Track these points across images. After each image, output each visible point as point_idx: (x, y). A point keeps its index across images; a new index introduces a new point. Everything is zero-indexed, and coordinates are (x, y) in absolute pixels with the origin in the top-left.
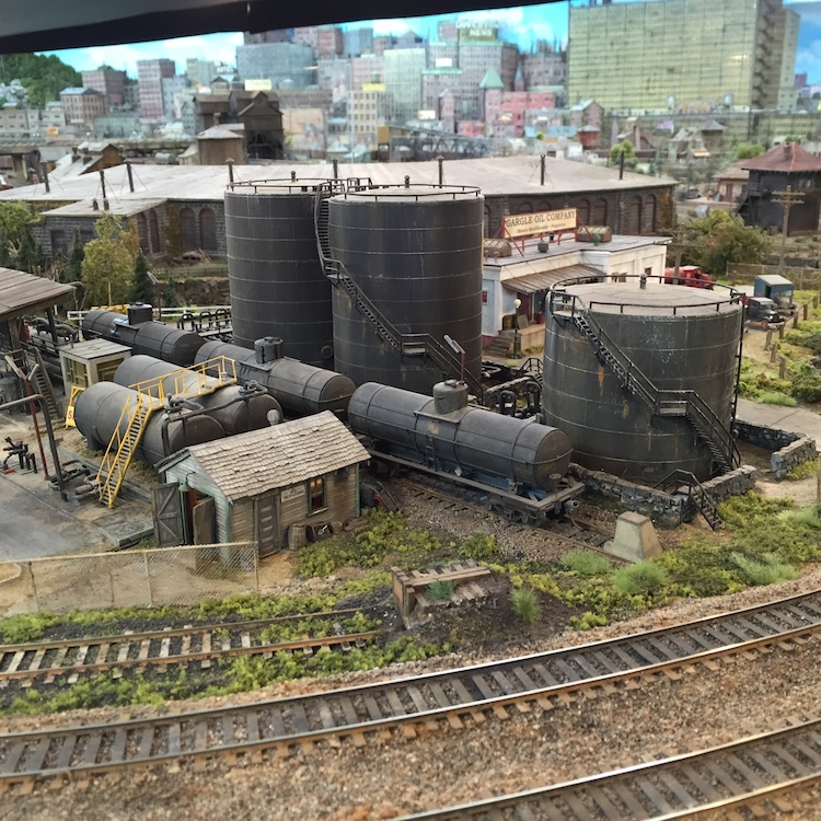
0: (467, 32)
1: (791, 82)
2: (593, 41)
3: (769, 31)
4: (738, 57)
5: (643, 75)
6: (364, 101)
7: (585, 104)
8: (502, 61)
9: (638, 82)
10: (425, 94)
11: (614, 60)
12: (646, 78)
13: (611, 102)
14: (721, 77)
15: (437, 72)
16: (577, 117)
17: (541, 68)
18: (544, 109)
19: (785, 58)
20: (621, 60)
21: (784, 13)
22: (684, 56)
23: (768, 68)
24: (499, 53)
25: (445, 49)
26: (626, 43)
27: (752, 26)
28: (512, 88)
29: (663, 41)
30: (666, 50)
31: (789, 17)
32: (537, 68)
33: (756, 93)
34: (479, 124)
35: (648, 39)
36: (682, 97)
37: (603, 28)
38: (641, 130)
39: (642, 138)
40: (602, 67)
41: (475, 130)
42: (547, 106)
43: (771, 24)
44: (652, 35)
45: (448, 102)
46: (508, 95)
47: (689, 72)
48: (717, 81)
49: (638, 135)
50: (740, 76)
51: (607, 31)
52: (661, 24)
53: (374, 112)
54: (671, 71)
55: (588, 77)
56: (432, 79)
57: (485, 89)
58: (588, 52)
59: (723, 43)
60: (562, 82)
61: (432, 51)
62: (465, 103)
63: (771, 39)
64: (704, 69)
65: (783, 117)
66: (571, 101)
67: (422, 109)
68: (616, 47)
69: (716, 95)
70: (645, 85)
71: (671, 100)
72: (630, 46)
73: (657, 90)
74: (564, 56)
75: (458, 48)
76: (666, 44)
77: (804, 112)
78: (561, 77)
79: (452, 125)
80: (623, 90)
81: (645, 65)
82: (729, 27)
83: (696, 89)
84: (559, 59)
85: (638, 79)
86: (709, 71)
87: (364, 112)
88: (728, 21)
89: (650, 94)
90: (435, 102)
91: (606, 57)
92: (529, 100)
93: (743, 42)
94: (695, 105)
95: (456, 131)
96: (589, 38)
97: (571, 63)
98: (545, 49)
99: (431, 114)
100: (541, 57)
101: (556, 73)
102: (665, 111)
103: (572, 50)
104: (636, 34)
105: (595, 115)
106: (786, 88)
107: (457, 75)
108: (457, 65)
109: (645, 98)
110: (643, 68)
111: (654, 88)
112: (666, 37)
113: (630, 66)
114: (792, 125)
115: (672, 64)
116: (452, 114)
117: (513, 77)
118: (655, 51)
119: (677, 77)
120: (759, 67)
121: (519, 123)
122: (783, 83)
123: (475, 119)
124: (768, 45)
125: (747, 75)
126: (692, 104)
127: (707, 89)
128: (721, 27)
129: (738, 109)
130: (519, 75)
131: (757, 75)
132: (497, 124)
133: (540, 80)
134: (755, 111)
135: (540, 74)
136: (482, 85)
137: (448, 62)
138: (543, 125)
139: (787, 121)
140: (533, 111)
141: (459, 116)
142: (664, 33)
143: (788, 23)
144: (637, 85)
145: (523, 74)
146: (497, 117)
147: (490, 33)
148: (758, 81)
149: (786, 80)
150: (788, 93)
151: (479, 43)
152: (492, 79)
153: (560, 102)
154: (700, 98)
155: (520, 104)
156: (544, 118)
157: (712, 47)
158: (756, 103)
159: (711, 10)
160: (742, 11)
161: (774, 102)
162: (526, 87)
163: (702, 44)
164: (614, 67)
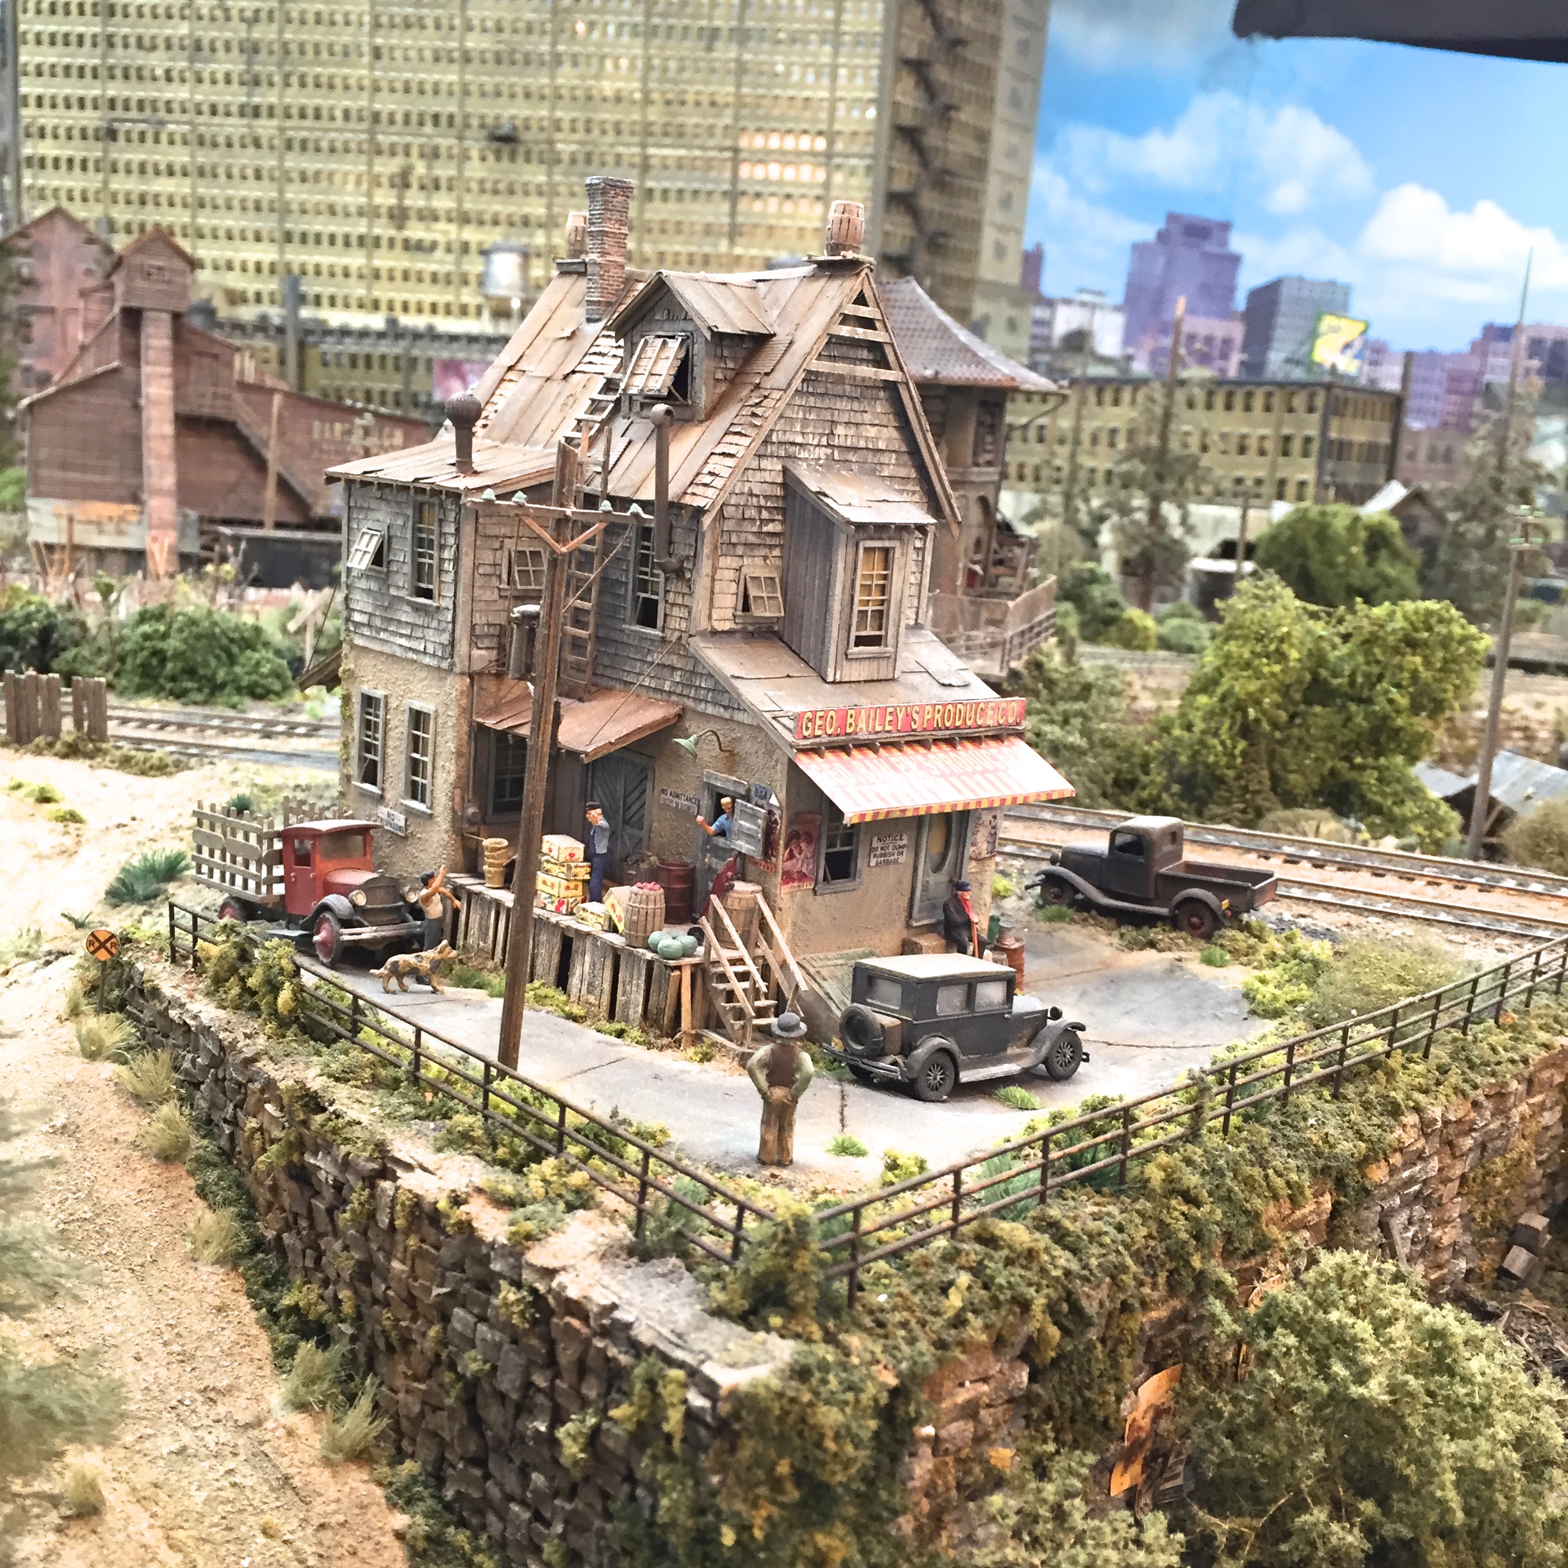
5: (373, 148)
9: (353, 184)
11: (231, 64)
12: (388, 167)
14: (734, 196)
20: (265, 67)
22: (567, 78)
23: (939, 181)
30: (477, 42)
40: (180, 93)
48: (718, 212)
70: (385, 198)
73: (444, 232)
80: (283, 210)
81: (386, 105)
85: (352, 168)
86: (680, 164)
89: (407, 245)
91: (197, 49)
106: (997, 293)
109: (383, 261)
110: (374, 120)
111: (429, 216)
113: (311, 99)
120: (906, 169)
122: (988, 268)
131: (897, 203)
144: (352, 198)
157: (690, 48)
164: (236, 96)
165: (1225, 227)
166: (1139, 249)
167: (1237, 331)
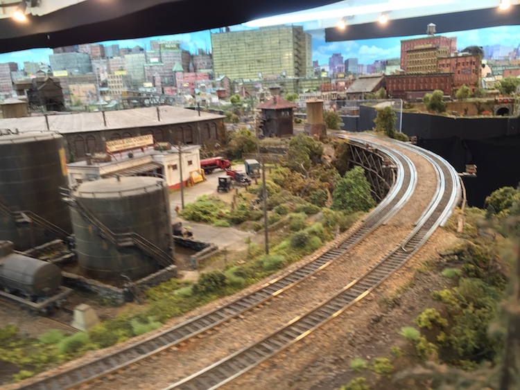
0: (164, 45)
1: (312, 65)
2: (223, 49)
3: (299, 43)
4: (287, 55)
5: (247, 63)
6: (116, 80)
7: (222, 77)
8: (182, 59)
9: (245, 67)
10: (146, 75)
11: (233, 57)
12: (248, 65)
13: (233, 76)
14: (281, 64)
15: (152, 65)
16: (218, 83)
17: (201, 61)
18: (204, 81)
19: (307, 55)
20: (236, 57)
21: (304, 35)
22: (264, 55)
23: (300, 59)
24: (180, 55)
25: (154, 54)
26: (238, 49)
27: (291, 41)
28: (189, 71)
29: (254, 48)
30: (256, 52)
31: (307, 36)
32: (200, 61)
33: (296, 70)
34: (174, 88)
35: (247, 47)
36: (266, 73)
37: (226, 43)
38: (245, 88)
39: (246, 92)
40: (229, 61)
41: (172, 91)
42: (205, 79)
43: (300, 40)
44: (249, 45)
45: (158, 79)
46: (186, 74)
47: (267, 62)
48: (279, 65)
49: (244, 91)
50: (289, 63)
51: (228, 44)
52: (252, 41)
53: (122, 84)
54: (259, 61)
55: (222, 65)
56: (149, 68)
57: (175, 72)
58: (221, 53)
59: (280, 49)
60: (211, 68)
61: (148, 55)
62: (166, 78)
63: (300, 46)
64: (274, 60)
65: (307, 80)
66: (216, 76)
67: (146, 82)
68: (234, 51)
69: (280, 72)
70: (248, 68)
71: (260, 74)
72: (240, 51)
73: (254, 70)
74: (211, 56)
75: (160, 53)
76: (256, 49)
77: (316, 78)
78: (211, 65)
79: (161, 89)
80: (239, 70)
81: (248, 59)
82: (281, 42)
83: (271, 69)
84: (209, 57)
85: (245, 66)
87: (117, 85)
88: (281, 38)
89: (251, 72)
90: (151, 79)
91: (230, 56)
92: (196, 76)
93: (288, 48)
94: (270, 76)
95: (163, 92)
96: (221, 47)
97: (214, 59)
98: (202, 53)
99: (150, 84)
100: (201, 56)
101: (208, 63)
102: (258, 79)
103: (214, 53)
104: (242, 46)
105: (226, 83)
106: (309, 68)
107: (161, 66)
108: (161, 61)
109: (249, 74)
110: (247, 61)
111: (252, 69)
112: (255, 46)
113: (241, 60)
114: (312, 84)
115: (259, 58)
116: (160, 84)
117: (188, 66)
118: (251, 53)
119: (262, 64)
120: (296, 59)
121: (193, 87)
122: (307, 65)
123: (172, 86)
124: (299, 49)
125: (292, 62)
126: (269, 76)
127: (276, 69)
128: (278, 41)
129: (290, 77)
130: (191, 65)
131: (296, 62)
132: (182, 88)
133: (201, 67)
134: (297, 78)
135: (201, 64)
136: (173, 70)
137: (156, 60)
138: (203, 88)
139: (309, 82)
140: (198, 82)
141: (164, 85)
142: (254, 45)
143: (307, 39)
144: (245, 68)
145: (193, 65)
146: (181, 84)
147: (175, 46)
148: (297, 65)
149: (309, 64)
150: (310, 70)
151: (170, 51)
152: (178, 67)
153: (211, 77)
154: (273, 73)
155: (193, 78)
156: (204, 85)
157: (275, 51)
158: (297, 74)
159: (273, 34)
160: (286, 34)
161: (305, 74)
162: (195, 70)
163: (271, 49)
164: (233, 60)
165: (340, 54)
166: (330, 58)
167: (344, 66)
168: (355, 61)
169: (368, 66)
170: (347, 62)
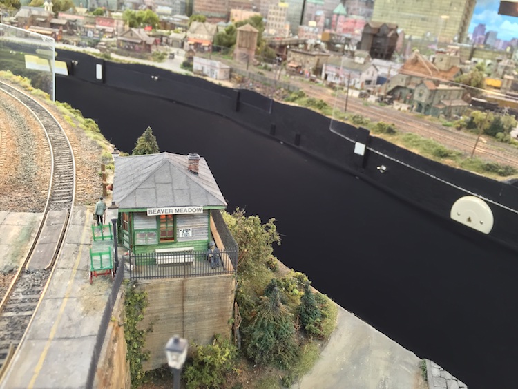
3: (469, 9)
6: (279, 12)
23: (465, 25)
30: (422, 9)
47: (432, 21)
50: (454, 27)
53: (284, 18)
54: (423, 19)
71: (429, 34)
72: (406, 4)
73: (416, 28)
82: (453, 4)
87: (278, 17)
91: (393, 8)
93: (459, 11)
97: (375, 7)
100: (357, 1)
111: (414, 26)
115: (424, 16)
116: (322, 25)
118: (417, 8)
119: (426, 22)
120: (462, 24)
124: (467, 14)
131: (461, 27)
148: (461, 30)
152: (341, 9)
165: (485, 25)
166: (476, 28)
167: (484, 37)
168: (495, 34)
169: (505, 42)
170: (488, 34)
